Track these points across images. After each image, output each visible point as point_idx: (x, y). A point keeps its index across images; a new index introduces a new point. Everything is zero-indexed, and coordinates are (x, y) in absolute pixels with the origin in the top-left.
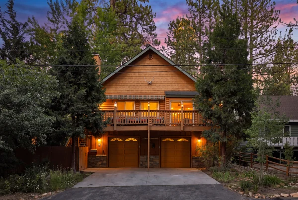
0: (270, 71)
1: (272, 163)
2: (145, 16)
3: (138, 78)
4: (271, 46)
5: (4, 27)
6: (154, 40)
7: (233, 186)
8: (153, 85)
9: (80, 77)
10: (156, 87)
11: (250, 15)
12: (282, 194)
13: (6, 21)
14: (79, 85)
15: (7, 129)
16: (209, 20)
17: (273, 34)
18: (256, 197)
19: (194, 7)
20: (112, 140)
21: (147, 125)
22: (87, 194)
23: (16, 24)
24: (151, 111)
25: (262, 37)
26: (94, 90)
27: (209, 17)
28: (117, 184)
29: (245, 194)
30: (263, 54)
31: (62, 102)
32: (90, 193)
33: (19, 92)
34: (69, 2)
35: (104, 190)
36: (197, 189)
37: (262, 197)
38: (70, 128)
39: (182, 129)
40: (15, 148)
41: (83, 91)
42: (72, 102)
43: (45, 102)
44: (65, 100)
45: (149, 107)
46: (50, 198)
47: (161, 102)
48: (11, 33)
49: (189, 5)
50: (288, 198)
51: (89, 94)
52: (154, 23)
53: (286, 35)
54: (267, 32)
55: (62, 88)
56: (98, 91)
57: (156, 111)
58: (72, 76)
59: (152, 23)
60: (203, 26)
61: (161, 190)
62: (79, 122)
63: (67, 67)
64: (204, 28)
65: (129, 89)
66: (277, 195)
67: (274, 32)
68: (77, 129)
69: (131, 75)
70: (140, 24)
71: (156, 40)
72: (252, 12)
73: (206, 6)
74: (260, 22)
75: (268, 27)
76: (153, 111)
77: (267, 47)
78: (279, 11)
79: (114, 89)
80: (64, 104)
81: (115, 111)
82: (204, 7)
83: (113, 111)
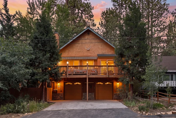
0: (163, 41)
1: (163, 97)
2: (87, 9)
3: (81, 47)
4: (164, 26)
5: (1, 18)
6: (92, 23)
7: (135, 109)
8: (90, 51)
9: (46, 47)
10: (92, 52)
11: (151, 7)
12: (162, 113)
13: (3, 14)
14: (46, 51)
15: (4, 77)
16: (125, 10)
17: (165, 19)
18: (147, 114)
19: (116, 3)
20: (66, 84)
21: (86, 74)
22: (50, 114)
23: (9, 16)
24: (88, 66)
25: (158, 20)
26: (54, 54)
27: (125, 9)
28: (68, 109)
29: (141, 113)
30: (159, 31)
31: (36, 61)
32: (52, 113)
33: (11, 56)
34: (40, 1)
35: (60, 112)
36: (114, 111)
37: (150, 115)
38: (41, 77)
39: (107, 77)
40: (9, 88)
41: (48, 55)
42: (41, 61)
43: (26, 61)
44: (38, 61)
45: (87, 64)
46: (29, 116)
47: (95, 61)
48: (6, 21)
49: (113, 2)
50: (165, 115)
51: (51, 56)
52: (92, 13)
53: (173, 19)
54: (161, 17)
55: (36, 53)
56: (57, 55)
57: (91, 66)
58: (41, 46)
59: (91, 13)
60: (121, 14)
61: (92, 111)
62: (46, 73)
63: (38, 41)
64: (122, 16)
65: (76, 53)
66: (159, 113)
67: (166, 17)
68: (45, 77)
69: (77, 45)
70: (84, 14)
71: (93, 23)
72: (152, 5)
73: (123, 2)
74: (157, 11)
75: (162, 14)
76: (90, 66)
77: (161, 26)
78: (169, 4)
79: (67, 53)
80: (37, 62)
81: (68, 66)
82: (122, 3)
83: (66, 66)
